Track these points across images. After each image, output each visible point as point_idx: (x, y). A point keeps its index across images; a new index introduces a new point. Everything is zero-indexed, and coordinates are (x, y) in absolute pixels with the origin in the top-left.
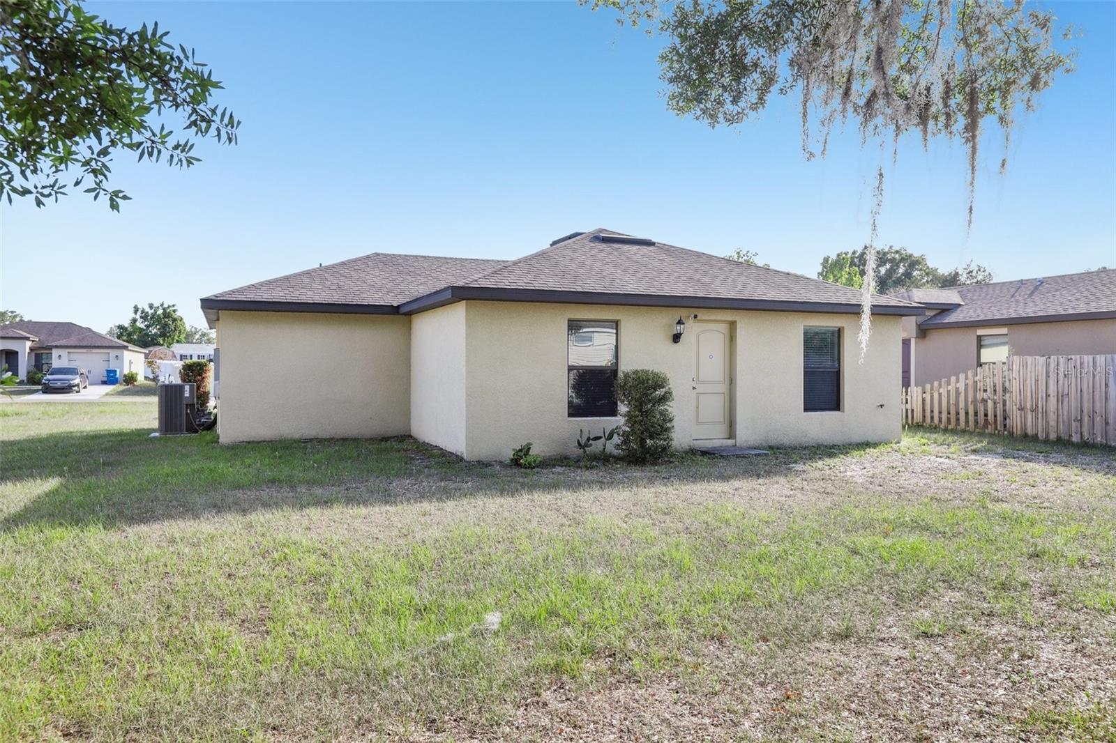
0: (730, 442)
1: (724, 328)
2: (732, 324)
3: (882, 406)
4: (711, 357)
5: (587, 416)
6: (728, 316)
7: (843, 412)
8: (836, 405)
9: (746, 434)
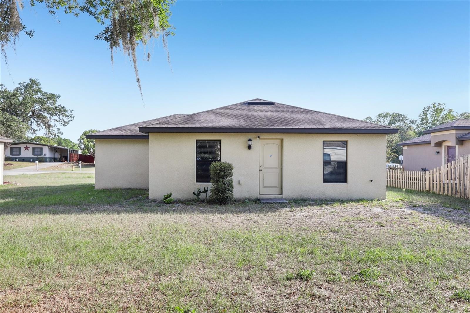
0: (280, 196)
1: (278, 142)
2: (282, 140)
3: (372, 181)
4: (271, 156)
5: (206, 182)
6: (279, 136)
7: (348, 183)
8: (344, 180)
9: (288, 192)
